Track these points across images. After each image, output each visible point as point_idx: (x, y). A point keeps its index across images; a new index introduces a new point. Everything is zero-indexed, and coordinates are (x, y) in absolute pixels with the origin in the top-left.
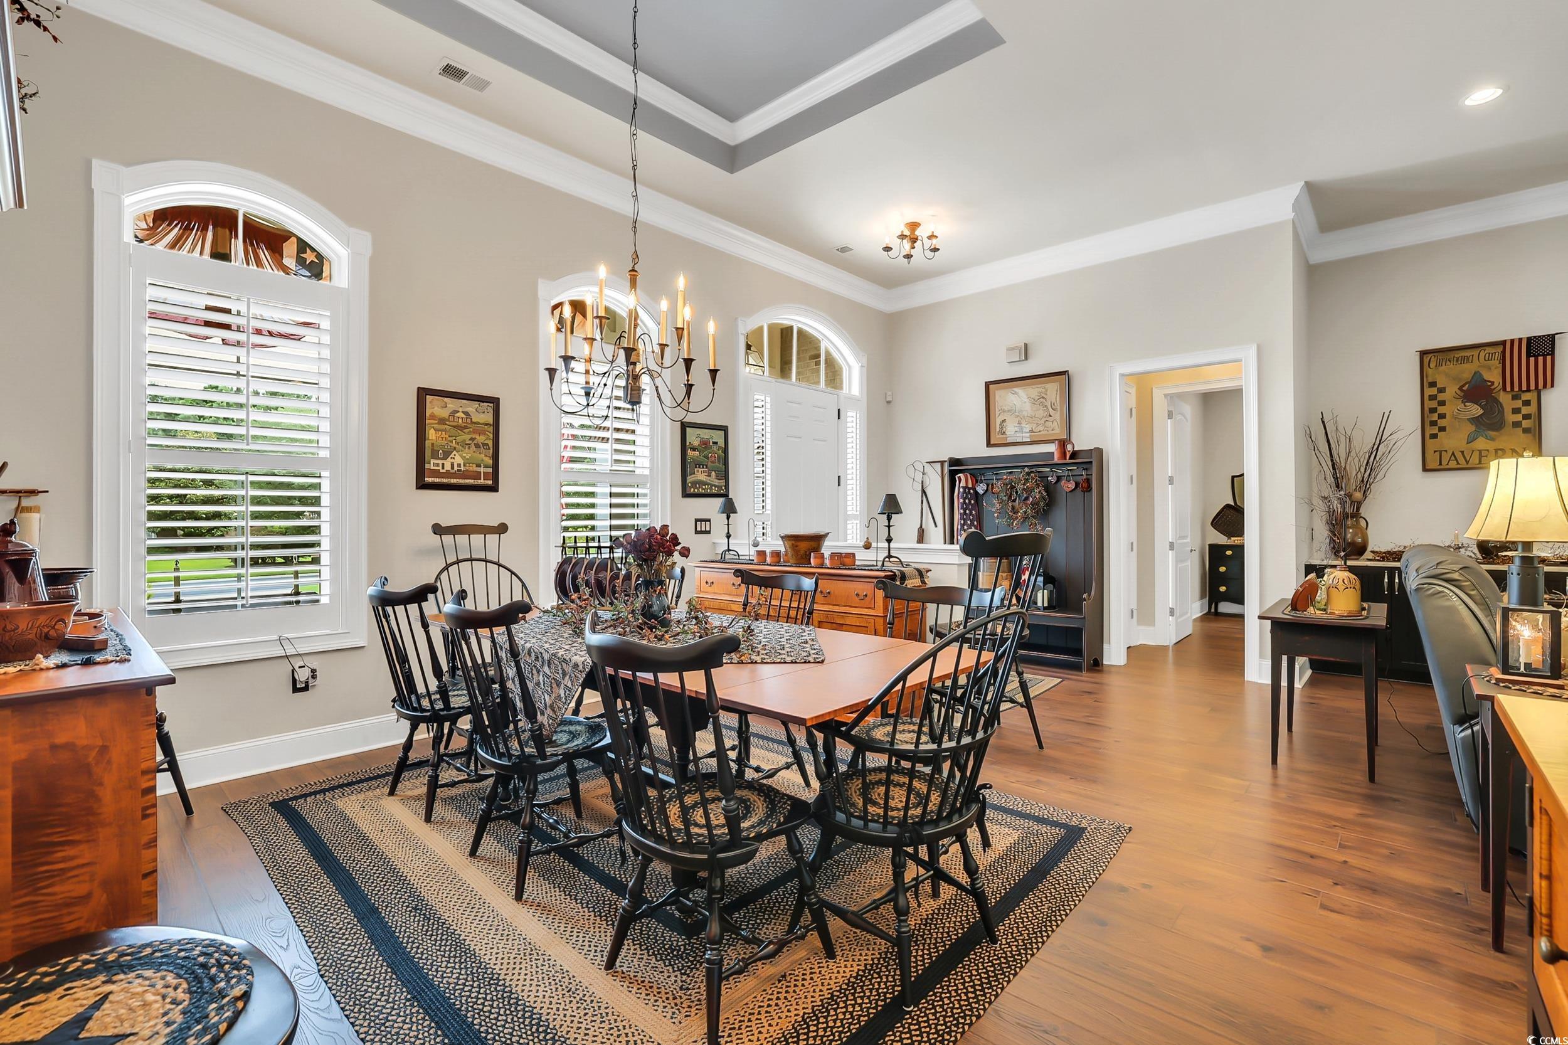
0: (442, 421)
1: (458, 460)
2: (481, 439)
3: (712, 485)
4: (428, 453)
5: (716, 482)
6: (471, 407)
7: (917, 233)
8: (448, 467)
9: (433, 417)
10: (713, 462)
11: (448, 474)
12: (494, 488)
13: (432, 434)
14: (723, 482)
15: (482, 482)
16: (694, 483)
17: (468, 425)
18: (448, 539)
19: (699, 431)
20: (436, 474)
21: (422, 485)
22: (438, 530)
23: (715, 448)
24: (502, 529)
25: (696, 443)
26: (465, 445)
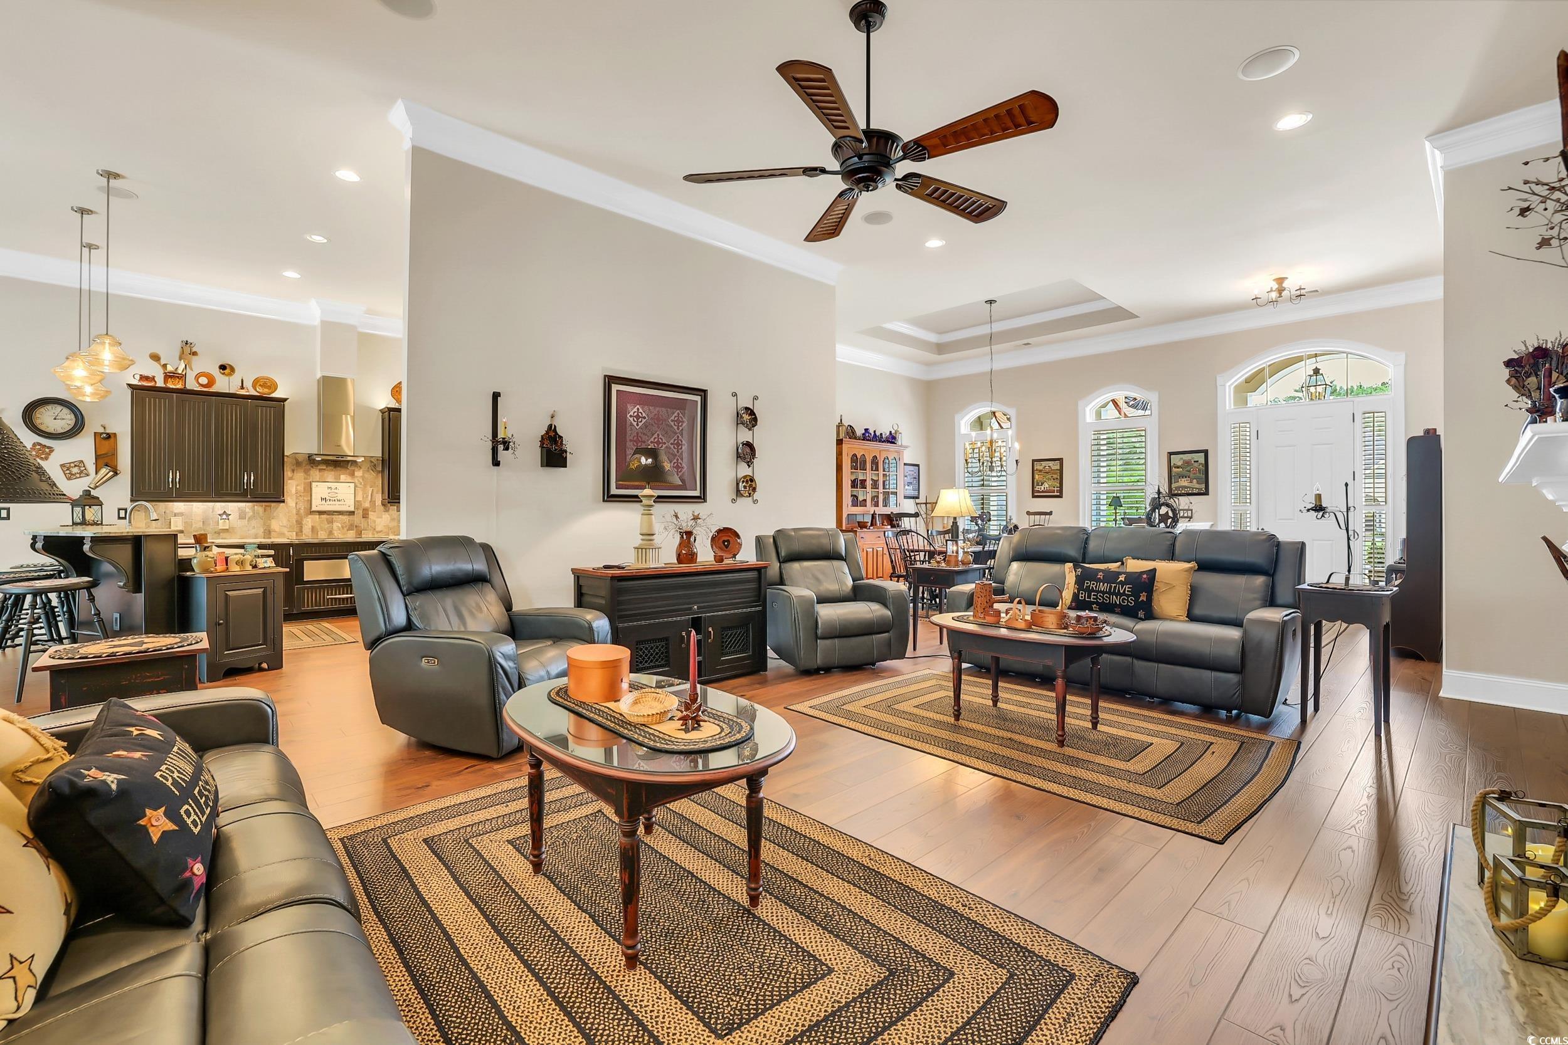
0: (1040, 471)
1: (1047, 486)
2: (1055, 476)
3: (1193, 488)
4: (1035, 484)
5: (1197, 486)
6: (1051, 463)
7: (1284, 285)
8: (1043, 489)
9: (1037, 470)
10: (1194, 474)
11: (1043, 492)
12: (1060, 496)
13: (1037, 477)
14: (1203, 486)
15: (1056, 494)
16: (1177, 488)
17: (1050, 472)
18: (1032, 517)
19: (1182, 456)
20: (1038, 492)
21: (1034, 496)
22: (1028, 513)
23: (1196, 465)
24: (1050, 513)
25: (1180, 464)
26: (1049, 479)
